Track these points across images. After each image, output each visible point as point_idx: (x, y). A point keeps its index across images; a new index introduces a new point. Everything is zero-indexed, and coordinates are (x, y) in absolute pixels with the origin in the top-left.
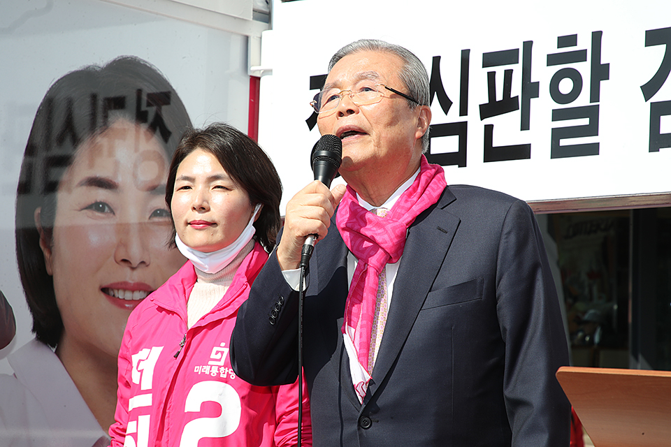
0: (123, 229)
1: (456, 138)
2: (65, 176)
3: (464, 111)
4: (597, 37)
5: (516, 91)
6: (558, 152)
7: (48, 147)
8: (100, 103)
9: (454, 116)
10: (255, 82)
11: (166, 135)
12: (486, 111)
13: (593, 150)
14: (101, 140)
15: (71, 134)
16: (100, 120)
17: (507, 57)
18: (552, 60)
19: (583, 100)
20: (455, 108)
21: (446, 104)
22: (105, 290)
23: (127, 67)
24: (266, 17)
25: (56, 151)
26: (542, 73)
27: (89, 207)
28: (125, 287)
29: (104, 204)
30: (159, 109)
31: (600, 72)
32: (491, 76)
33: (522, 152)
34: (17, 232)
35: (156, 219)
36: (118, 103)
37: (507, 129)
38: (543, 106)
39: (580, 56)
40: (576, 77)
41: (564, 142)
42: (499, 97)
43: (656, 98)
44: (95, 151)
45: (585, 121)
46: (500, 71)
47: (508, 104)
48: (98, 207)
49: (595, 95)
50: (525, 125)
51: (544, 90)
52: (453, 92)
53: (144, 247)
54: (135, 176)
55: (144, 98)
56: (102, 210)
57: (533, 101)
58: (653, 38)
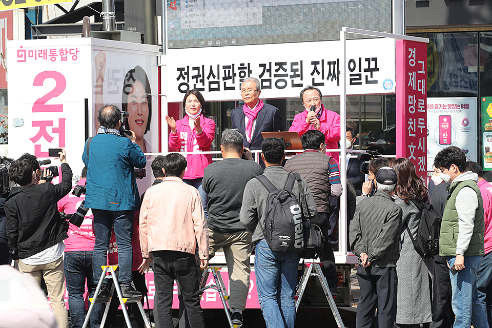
0: (138, 107)
1: (217, 85)
3: (219, 79)
4: (249, 64)
5: (231, 75)
9: (216, 79)
12: (224, 79)
17: (229, 67)
18: (239, 68)
20: (216, 78)
21: (214, 77)
22: (136, 121)
23: (137, 68)
26: (237, 71)
28: (139, 120)
31: (250, 72)
32: (225, 71)
33: (233, 88)
34: (122, 109)
35: (143, 104)
37: (229, 83)
38: (237, 78)
39: (246, 68)
40: (245, 72)
42: (227, 76)
43: (262, 78)
46: (227, 70)
47: (229, 78)
49: (249, 76)
50: (233, 82)
51: (238, 75)
52: (216, 74)
53: (141, 111)
57: (235, 77)
58: (261, 65)
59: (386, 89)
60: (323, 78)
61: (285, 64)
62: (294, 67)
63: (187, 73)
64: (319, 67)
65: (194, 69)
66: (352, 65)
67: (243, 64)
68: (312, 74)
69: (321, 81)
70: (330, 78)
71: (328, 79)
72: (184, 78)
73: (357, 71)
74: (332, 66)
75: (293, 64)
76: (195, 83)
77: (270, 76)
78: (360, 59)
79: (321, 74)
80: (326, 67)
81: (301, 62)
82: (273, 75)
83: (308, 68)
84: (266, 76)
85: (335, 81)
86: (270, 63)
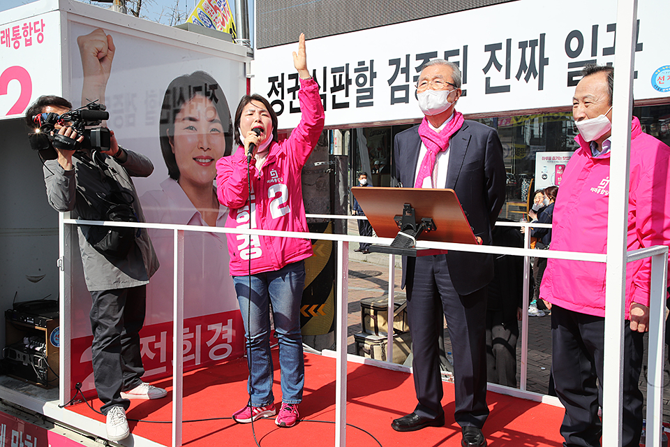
0: (200, 136)
2: (179, 116)
3: (325, 90)
4: (372, 62)
5: (344, 82)
6: (359, 105)
7: (174, 106)
8: (192, 89)
10: (249, 80)
11: (216, 101)
12: (333, 90)
13: (371, 104)
14: (193, 103)
15: (182, 99)
16: (192, 96)
17: (340, 69)
18: (356, 71)
19: (367, 86)
22: (194, 159)
23: (199, 75)
24: (252, 55)
25: (177, 108)
26: (353, 76)
27: (187, 128)
28: (202, 157)
29: (193, 127)
30: (213, 91)
31: (373, 75)
32: (335, 77)
33: (346, 105)
34: (160, 138)
35: (213, 132)
36: (198, 89)
37: (340, 97)
38: (353, 88)
39: (366, 69)
40: (365, 77)
41: (361, 102)
42: (337, 85)
43: (393, 85)
44: (192, 107)
45: (368, 94)
46: (337, 75)
47: (340, 88)
48: (191, 128)
49: (372, 84)
50: (347, 95)
51: (354, 82)
53: (209, 143)
54: (206, 115)
55: (208, 87)
56: (192, 129)
57: (350, 86)
58: (392, 62)
59: (659, 89)
60: (508, 77)
61: (434, 54)
62: (452, 59)
63: (281, 85)
64: (501, 56)
65: (291, 77)
66: (574, 44)
67: (363, 63)
68: (486, 70)
69: (505, 83)
70: (523, 75)
71: (518, 77)
72: (277, 93)
73: (585, 55)
74: (528, 50)
75: (448, 54)
76: (292, 100)
77: (407, 80)
78: (595, 28)
79: (504, 69)
80: (516, 53)
81: (465, 48)
82: (411, 78)
83: (478, 58)
84: (400, 80)
85: (534, 81)
86: (408, 56)
